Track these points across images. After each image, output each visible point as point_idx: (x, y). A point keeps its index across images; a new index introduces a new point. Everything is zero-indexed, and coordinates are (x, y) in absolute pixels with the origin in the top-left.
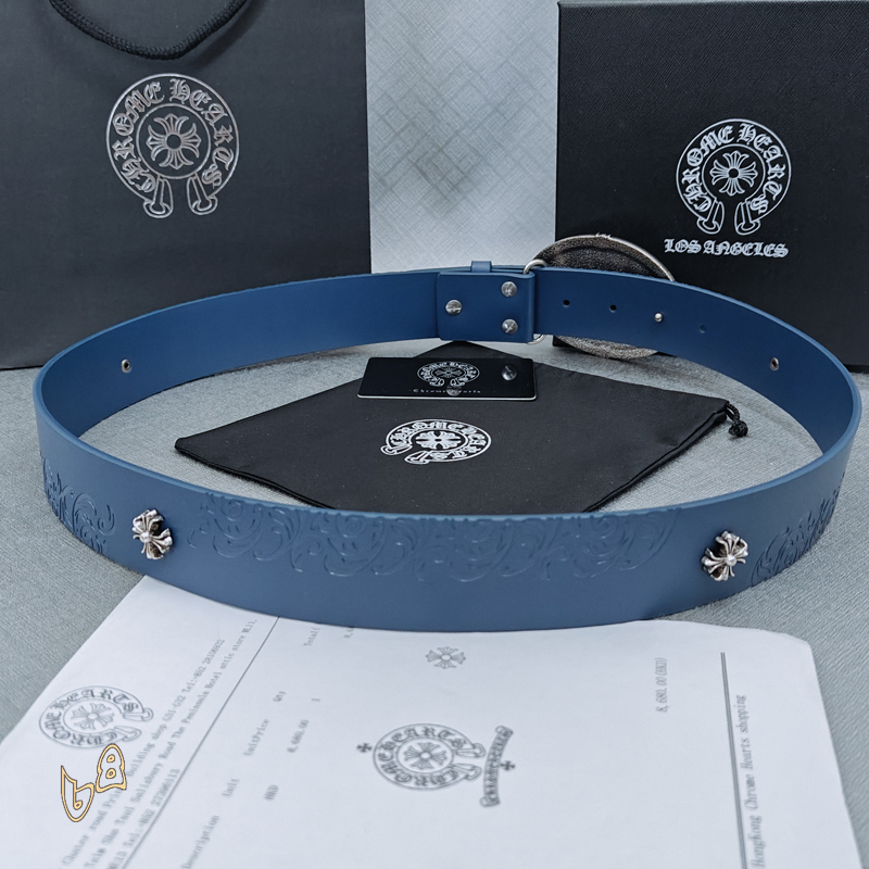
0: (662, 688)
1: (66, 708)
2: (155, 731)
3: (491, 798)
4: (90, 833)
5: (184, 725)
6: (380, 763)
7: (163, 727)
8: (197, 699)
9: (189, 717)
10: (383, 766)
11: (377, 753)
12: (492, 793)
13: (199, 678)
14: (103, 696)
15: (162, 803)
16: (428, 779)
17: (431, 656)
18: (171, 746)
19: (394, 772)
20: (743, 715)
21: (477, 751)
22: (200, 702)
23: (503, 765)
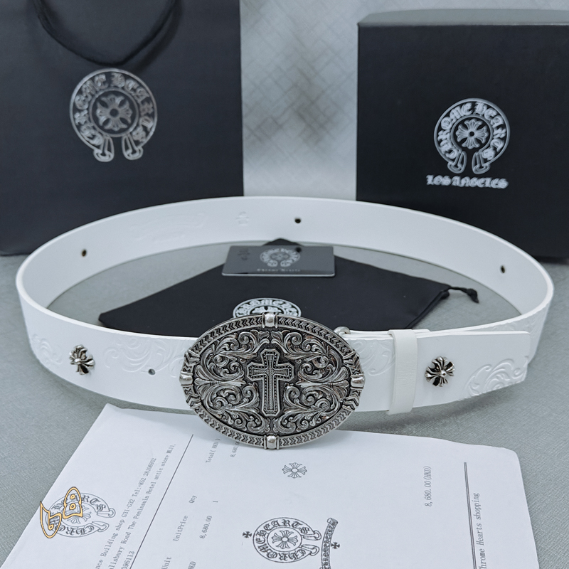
0: (428, 489)
3: (326, 568)
5: (135, 520)
6: (257, 545)
7: (122, 522)
8: (142, 502)
9: (138, 515)
10: (259, 547)
11: (255, 539)
12: (326, 564)
13: (142, 486)
16: (287, 556)
17: (285, 470)
18: (128, 534)
19: (267, 551)
20: (478, 508)
21: (316, 535)
22: (143, 504)
23: (332, 545)
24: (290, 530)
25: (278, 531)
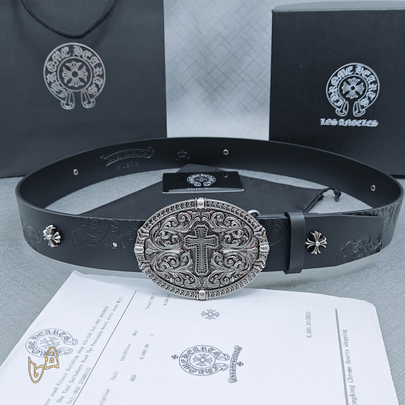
0: (309, 327)
1: (37, 339)
2: (79, 350)
3: (233, 379)
4: (51, 398)
5: (92, 347)
6: (182, 364)
7: (83, 348)
8: (97, 335)
9: (94, 343)
10: (183, 365)
11: (181, 360)
12: (233, 376)
13: (98, 324)
14: (54, 333)
15: (84, 383)
16: (204, 371)
17: (203, 314)
18: (87, 357)
19: (189, 368)
20: (346, 339)
21: (226, 357)
22: (99, 336)
23: (238, 364)
24: (207, 354)
25: (197, 355)
